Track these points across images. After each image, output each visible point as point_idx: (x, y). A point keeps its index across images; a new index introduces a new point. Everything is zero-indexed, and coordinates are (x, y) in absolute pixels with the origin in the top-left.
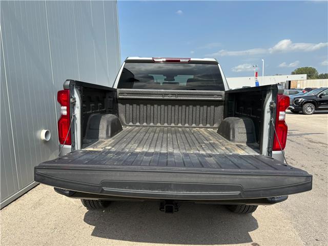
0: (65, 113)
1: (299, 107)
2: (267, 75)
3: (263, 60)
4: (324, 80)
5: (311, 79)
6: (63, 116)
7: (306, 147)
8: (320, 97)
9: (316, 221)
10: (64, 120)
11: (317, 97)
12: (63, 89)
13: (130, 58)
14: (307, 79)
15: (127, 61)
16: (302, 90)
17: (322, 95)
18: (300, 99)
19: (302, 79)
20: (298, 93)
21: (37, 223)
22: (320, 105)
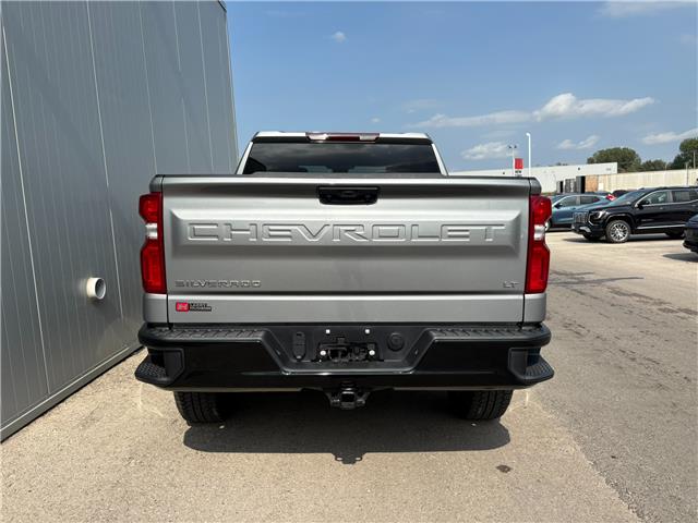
0: (154, 235)
1: (599, 227)
2: (538, 166)
3: (528, 134)
4: (652, 174)
5: (627, 171)
6: (149, 241)
7: (608, 303)
8: (640, 206)
9: (614, 428)
10: (151, 248)
11: (633, 208)
12: (148, 192)
13: (261, 134)
14: (619, 171)
15: (257, 140)
16: (606, 194)
17: (644, 202)
18: (601, 213)
19: (609, 172)
20: (598, 200)
21: (93, 451)
22: (640, 224)
